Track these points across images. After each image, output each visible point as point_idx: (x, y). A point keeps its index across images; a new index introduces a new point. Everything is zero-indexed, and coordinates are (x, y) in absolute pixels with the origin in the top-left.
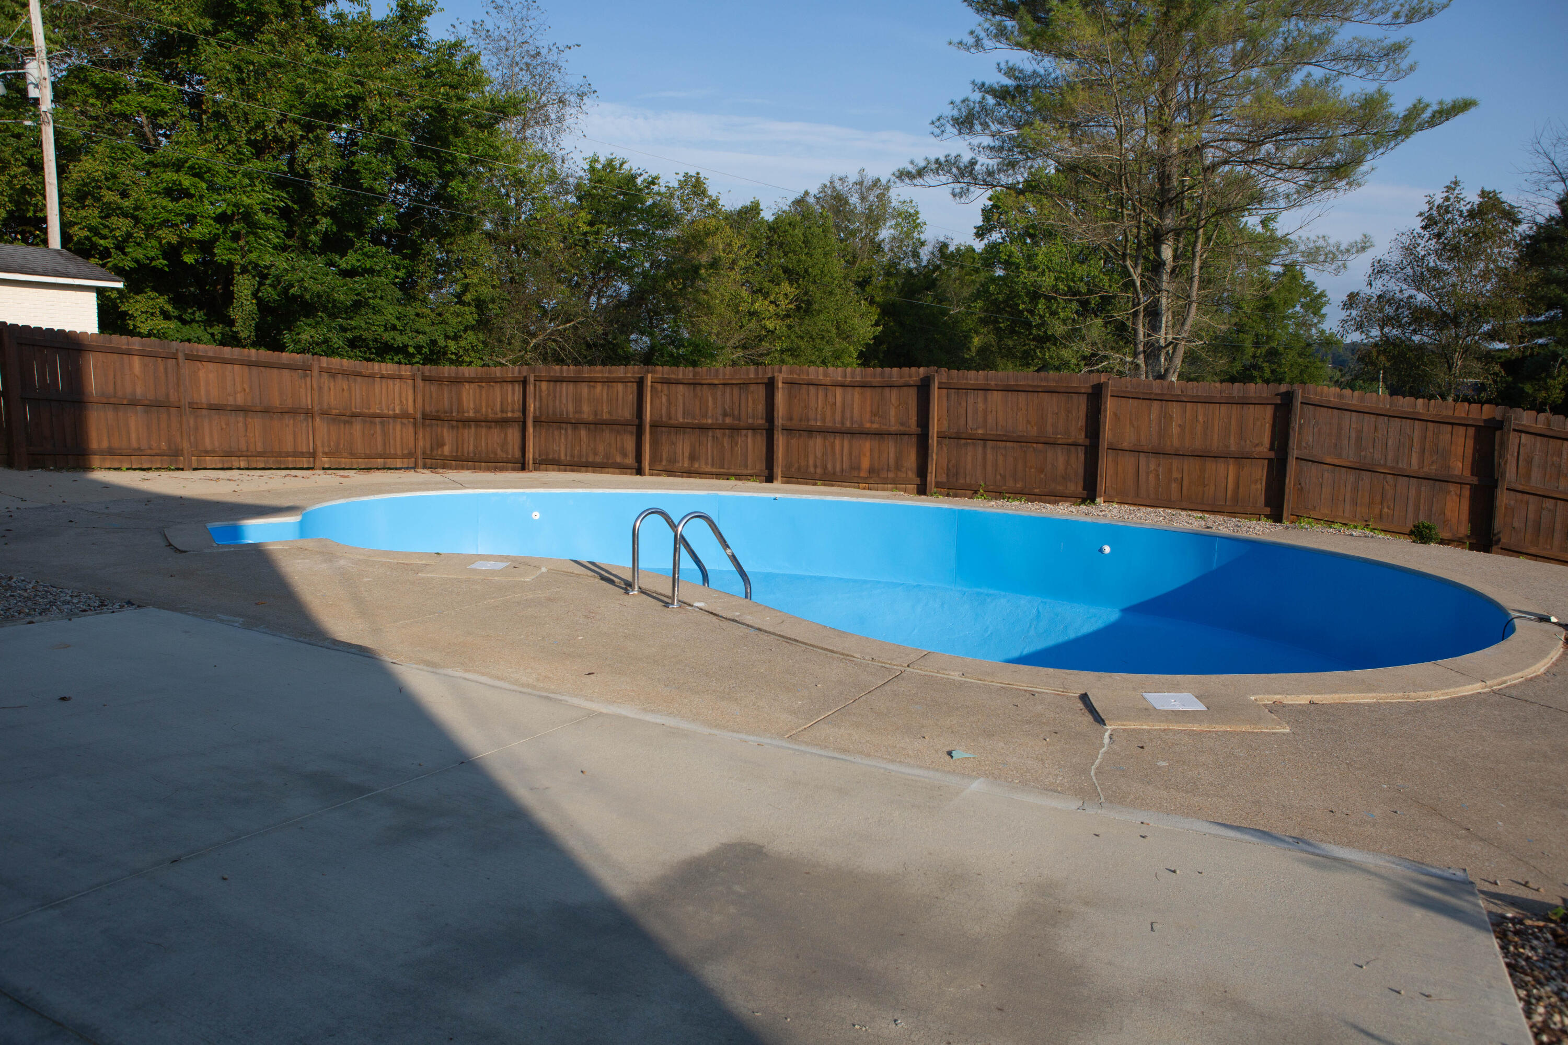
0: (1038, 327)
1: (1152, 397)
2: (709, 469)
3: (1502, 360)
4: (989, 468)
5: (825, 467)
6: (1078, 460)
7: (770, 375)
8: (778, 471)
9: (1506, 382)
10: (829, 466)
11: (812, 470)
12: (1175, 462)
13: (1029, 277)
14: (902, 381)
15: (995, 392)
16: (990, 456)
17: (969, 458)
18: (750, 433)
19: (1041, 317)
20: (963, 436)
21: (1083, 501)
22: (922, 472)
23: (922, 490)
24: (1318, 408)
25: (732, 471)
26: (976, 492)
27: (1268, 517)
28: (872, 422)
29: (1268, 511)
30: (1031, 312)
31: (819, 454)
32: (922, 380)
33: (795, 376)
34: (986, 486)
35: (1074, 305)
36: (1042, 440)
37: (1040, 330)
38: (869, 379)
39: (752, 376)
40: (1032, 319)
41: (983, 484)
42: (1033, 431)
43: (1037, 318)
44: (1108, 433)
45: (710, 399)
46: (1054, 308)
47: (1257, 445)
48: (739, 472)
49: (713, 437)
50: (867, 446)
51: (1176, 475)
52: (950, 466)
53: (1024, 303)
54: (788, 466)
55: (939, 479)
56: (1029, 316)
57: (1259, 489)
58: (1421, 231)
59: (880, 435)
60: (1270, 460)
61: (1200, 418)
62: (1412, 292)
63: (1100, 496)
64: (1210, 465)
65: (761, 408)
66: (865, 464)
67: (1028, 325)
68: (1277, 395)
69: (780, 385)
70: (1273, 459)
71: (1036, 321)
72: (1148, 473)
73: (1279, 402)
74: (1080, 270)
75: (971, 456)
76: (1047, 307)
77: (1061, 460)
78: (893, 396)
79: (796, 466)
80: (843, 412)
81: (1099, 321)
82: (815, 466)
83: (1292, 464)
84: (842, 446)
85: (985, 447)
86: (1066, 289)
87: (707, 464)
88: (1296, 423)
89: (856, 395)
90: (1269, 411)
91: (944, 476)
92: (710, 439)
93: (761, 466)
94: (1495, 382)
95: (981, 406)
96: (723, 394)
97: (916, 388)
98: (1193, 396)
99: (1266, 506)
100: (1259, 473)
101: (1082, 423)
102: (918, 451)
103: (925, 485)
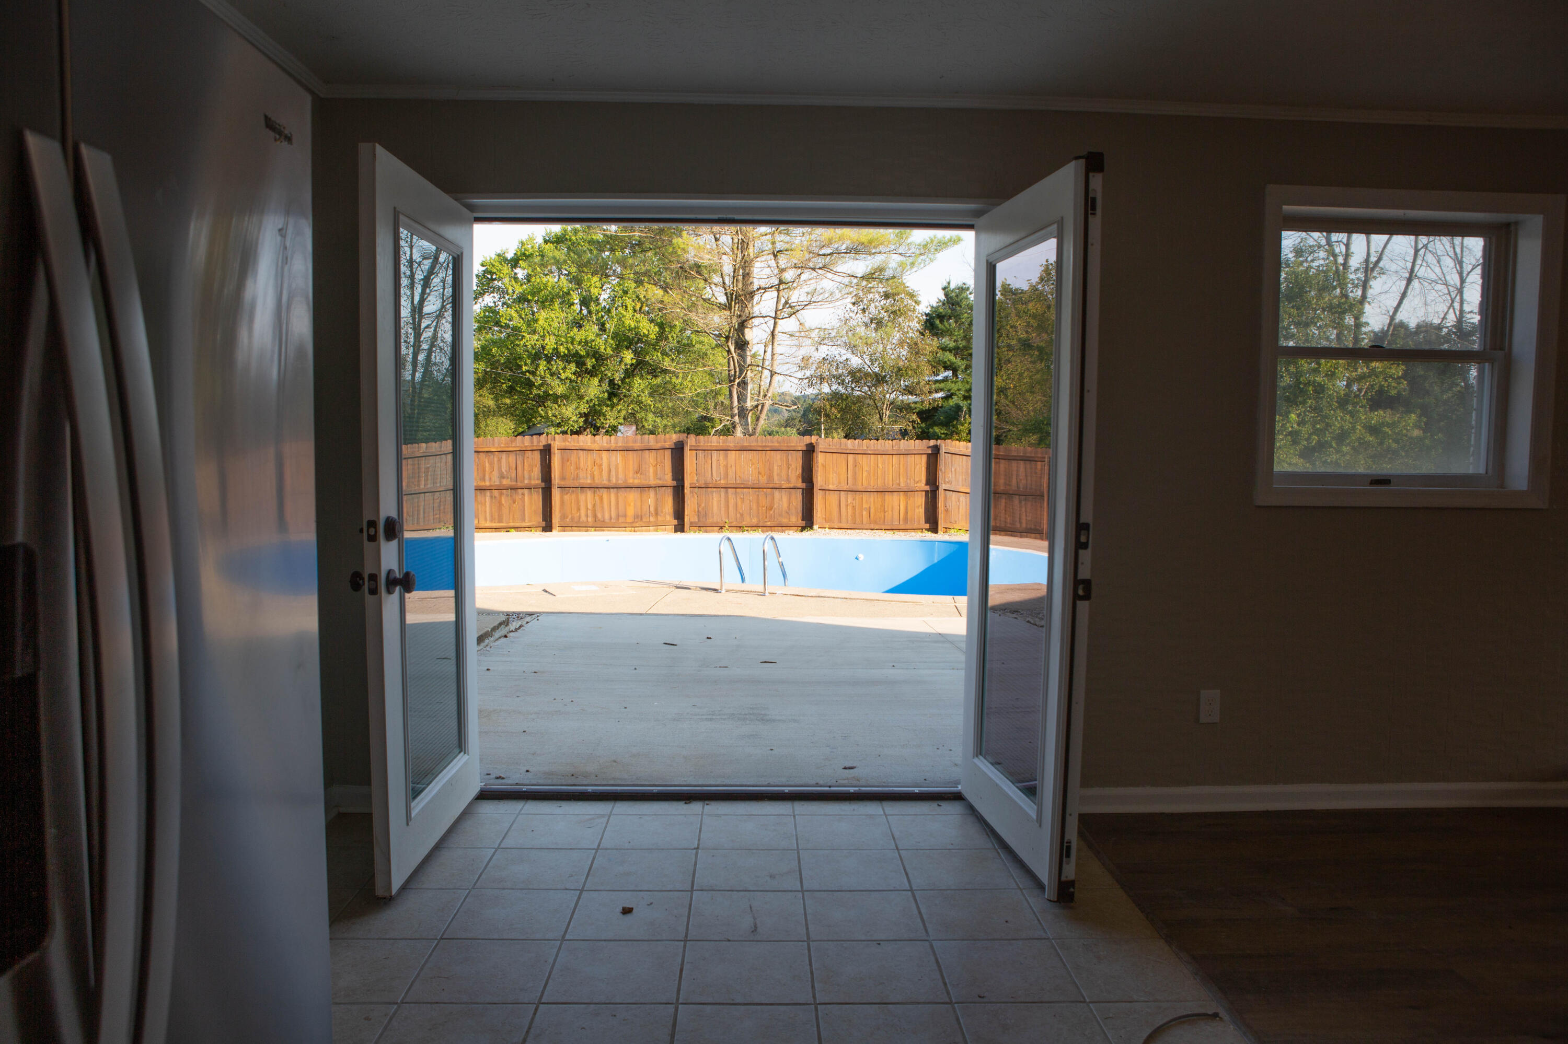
0: (539, 388)
1: (848, 452)
2: (488, 524)
3: (917, 410)
4: (731, 510)
5: (595, 516)
6: (797, 499)
7: (544, 443)
8: (556, 520)
9: (921, 427)
10: (599, 515)
11: (583, 518)
12: (865, 496)
13: (531, 340)
14: (659, 445)
15: (734, 452)
16: (732, 500)
17: (715, 503)
18: (526, 491)
19: (542, 378)
20: (710, 486)
21: (803, 529)
22: (679, 514)
23: (680, 528)
24: (954, 455)
25: (512, 524)
26: (721, 528)
27: (928, 530)
28: (634, 478)
29: (927, 526)
30: (533, 373)
31: (590, 506)
32: (676, 444)
33: (567, 444)
34: (730, 523)
35: (573, 367)
36: (771, 486)
37: (540, 389)
38: (631, 445)
39: (526, 444)
40: (533, 380)
41: (727, 521)
42: (763, 480)
43: (539, 378)
44: (819, 480)
45: (487, 465)
46: (554, 369)
47: (918, 482)
48: (517, 525)
49: (491, 497)
50: (632, 496)
51: (866, 506)
52: (700, 509)
53: (526, 364)
54: (563, 517)
55: (692, 520)
56: (531, 377)
57: (920, 512)
58: (851, 306)
59: (642, 488)
60: (926, 492)
61: (880, 465)
62: (849, 356)
63: (816, 524)
64: (888, 497)
65: (537, 471)
66: (631, 512)
67: (530, 384)
68: (928, 447)
69: (556, 451)
70: (928, 491)
71: (538, 381)
72: (847, 505)
73: (930, 452)
74: (579, 335)
75: (716, 500)
76: (548, 369)
77: (785, 499)
78: (650, 457)
79: (570, 517)
80: (610, 471)
81: (596, 381)
82: (587, 516)
83: (941, 493)
84: (610, 498)
85: (727, 492)
86: (566, 352)
87: (486, 520)
88: (942, 466)
89: (618, 457)
90: (924, 458)
91: (696, 517)
92: (488, 499)
93: (539, 518)
94: (914, 428)
95: (723, 463)
96: (500, 460)
97: (670, 450)
98: (875, 450)
99: (926, 522)
100: (920, 501)
101: (799, 471)
102: (674, 499)
103: (683, 525)
